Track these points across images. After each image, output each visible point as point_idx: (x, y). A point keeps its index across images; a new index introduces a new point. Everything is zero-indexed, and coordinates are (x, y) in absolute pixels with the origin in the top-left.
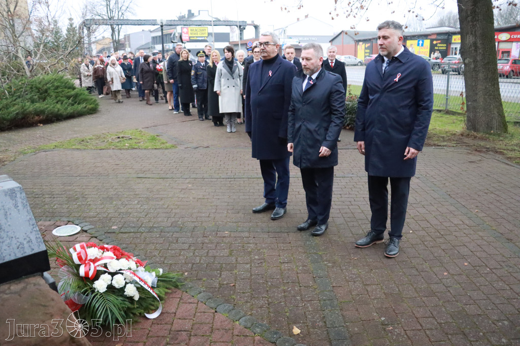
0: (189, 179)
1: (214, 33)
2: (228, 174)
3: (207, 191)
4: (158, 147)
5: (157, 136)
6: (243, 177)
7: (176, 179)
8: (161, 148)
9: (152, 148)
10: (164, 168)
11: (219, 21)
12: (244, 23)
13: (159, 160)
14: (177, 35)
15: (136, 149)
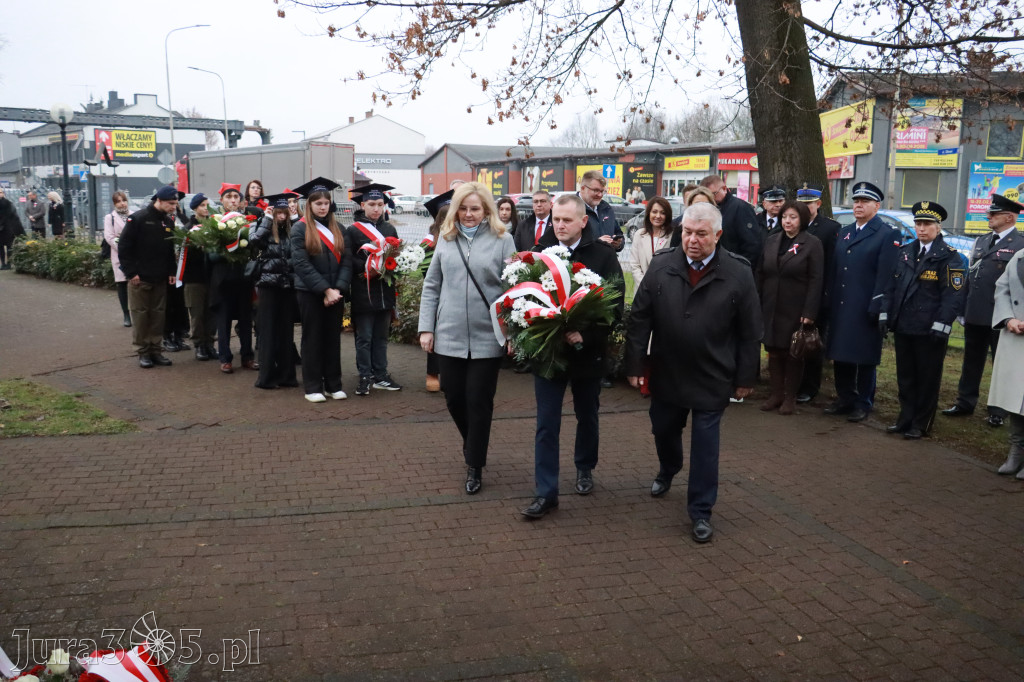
0: (197, 525)
1: (177, 145)
2: (293, 503)
3: (252, 557)
4: (86, 430)
5: (78, 396)
6: (333, 508)
7: (161, 527)
8: (96, 433)
9: (71, 432)
10: (118, 491)
11: (183, 119)
12: (238, 124)
13: (97, 468)
14: (87, 146)
15: (27, 436)
